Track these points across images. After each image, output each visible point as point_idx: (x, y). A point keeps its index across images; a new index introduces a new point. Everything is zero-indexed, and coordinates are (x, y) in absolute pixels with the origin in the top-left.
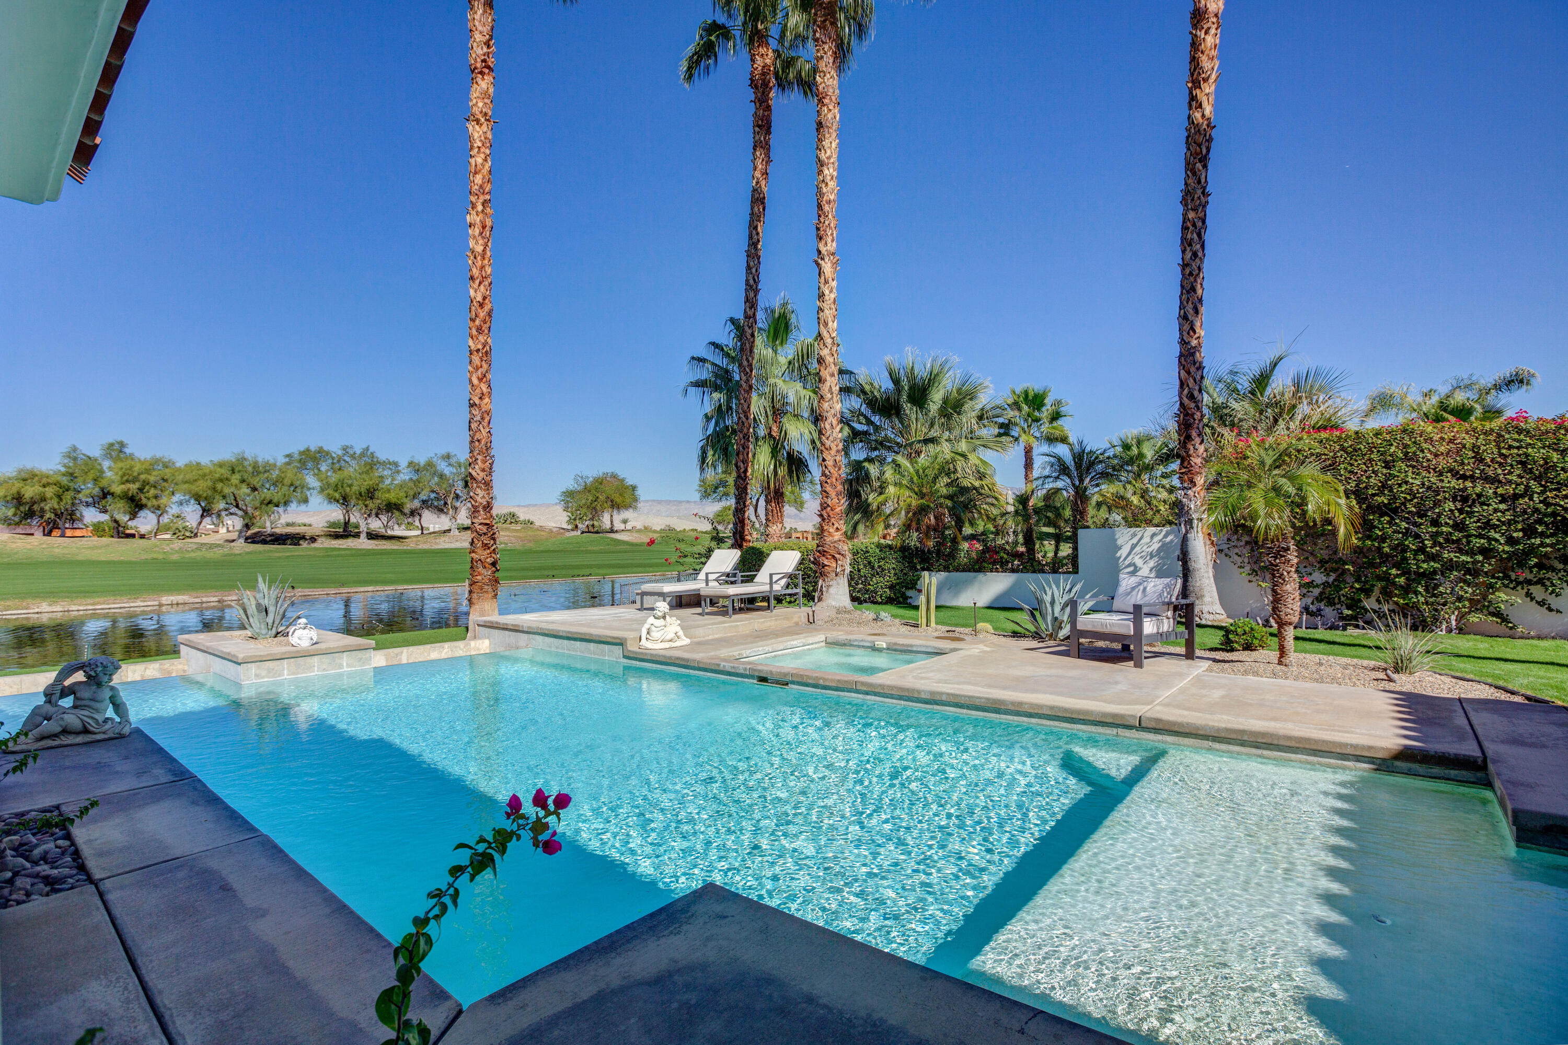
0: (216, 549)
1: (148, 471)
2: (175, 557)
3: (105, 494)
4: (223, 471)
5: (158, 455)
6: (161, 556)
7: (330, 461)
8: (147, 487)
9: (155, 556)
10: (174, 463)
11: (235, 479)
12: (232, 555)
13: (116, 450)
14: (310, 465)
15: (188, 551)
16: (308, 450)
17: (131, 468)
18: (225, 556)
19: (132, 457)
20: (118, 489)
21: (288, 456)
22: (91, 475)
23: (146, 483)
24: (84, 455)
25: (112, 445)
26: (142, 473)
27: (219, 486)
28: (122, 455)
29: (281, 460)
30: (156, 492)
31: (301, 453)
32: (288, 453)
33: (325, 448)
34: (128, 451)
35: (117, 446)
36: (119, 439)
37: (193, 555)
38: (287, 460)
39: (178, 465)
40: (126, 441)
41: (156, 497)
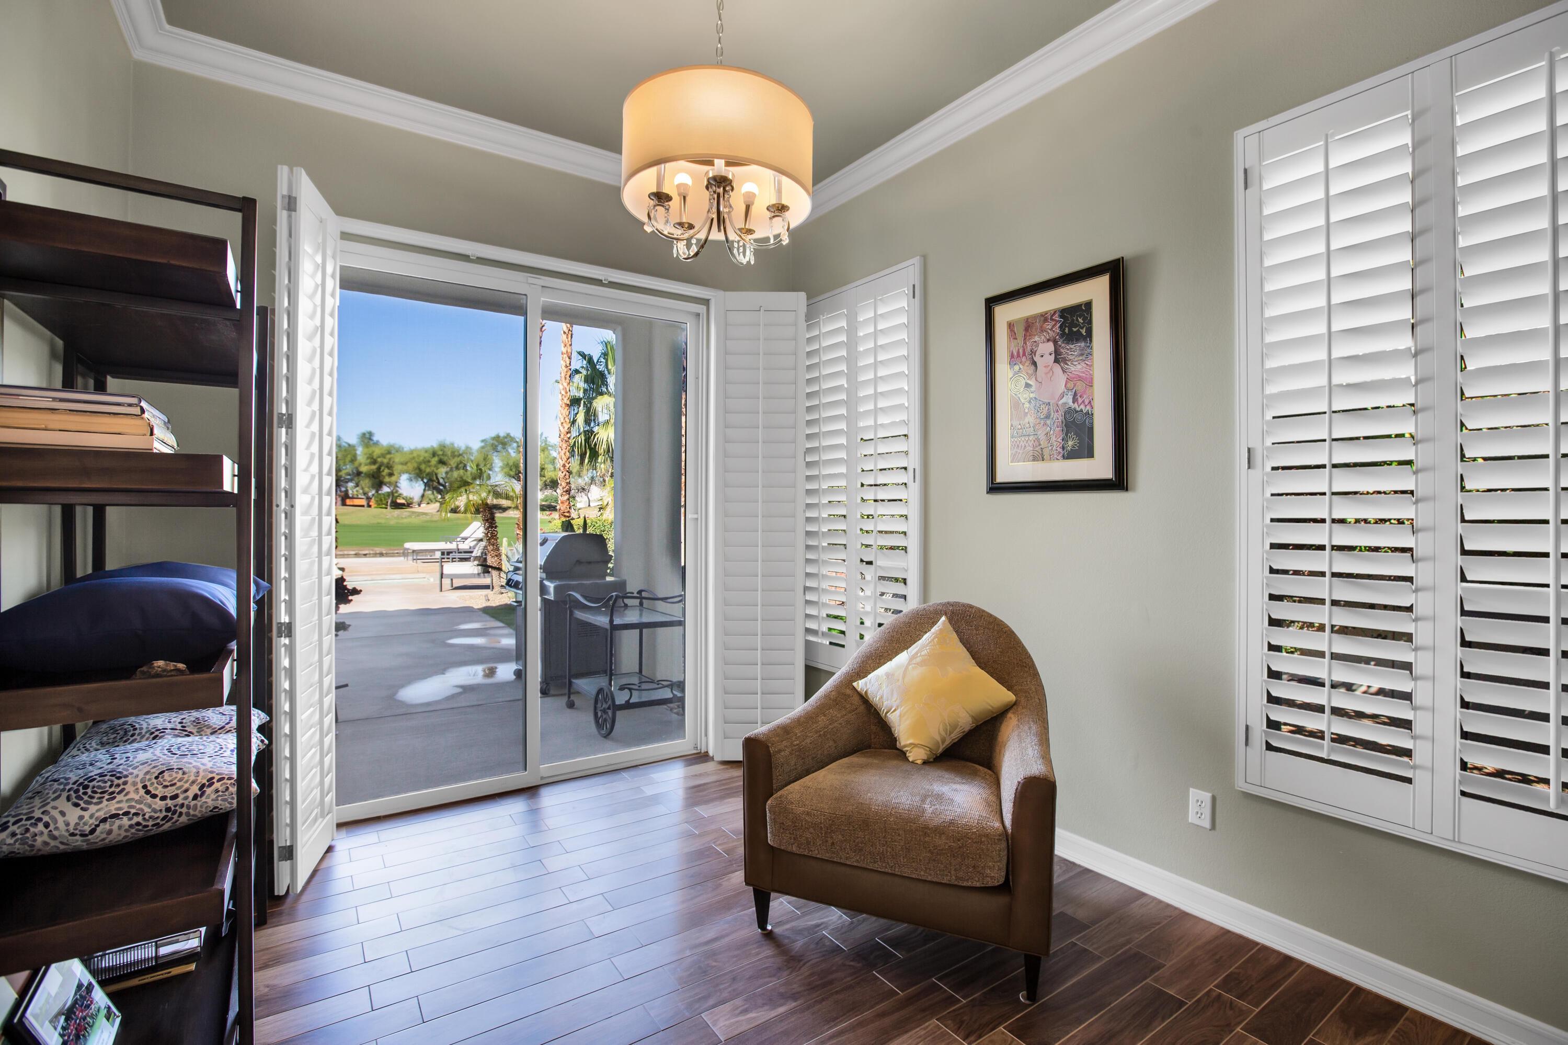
0: (421, 517)
1: (383, 456)
2: (392, 522)
3: (359, 474)
4: (426, 455)
5: (392, 442)
6: (383, 521)
7: (515, 445)
8: (382, 468)
9: (380, 521)
10: (403, 448)
11: (434, 461)
12: (432, 521)
13: (367, 438)
14: (500, 448)
15: (402, 518)
16: (498, 437)
17: (373, 452)
18: (427, 522)
19: (377, 444)
20: (364, 469)
21: (483, 441)
22: (349, 458)
23: (382, 464)
24: (346, 443)
25: (364, 434)
26: (379, 457)
27: (423, 467)
28: (371, 442)
29: (476, 445)
30: (389, 471)
31: (494, 439)
32: (484, 438)
33: (512, 435)
34: (375, 438)
35: (367, 436)
36: (369, 430)
37: (405, 521)
38: (483, 444)
39: (405, 449)
40: (373, 431)
41: (391, 475)
